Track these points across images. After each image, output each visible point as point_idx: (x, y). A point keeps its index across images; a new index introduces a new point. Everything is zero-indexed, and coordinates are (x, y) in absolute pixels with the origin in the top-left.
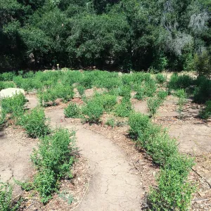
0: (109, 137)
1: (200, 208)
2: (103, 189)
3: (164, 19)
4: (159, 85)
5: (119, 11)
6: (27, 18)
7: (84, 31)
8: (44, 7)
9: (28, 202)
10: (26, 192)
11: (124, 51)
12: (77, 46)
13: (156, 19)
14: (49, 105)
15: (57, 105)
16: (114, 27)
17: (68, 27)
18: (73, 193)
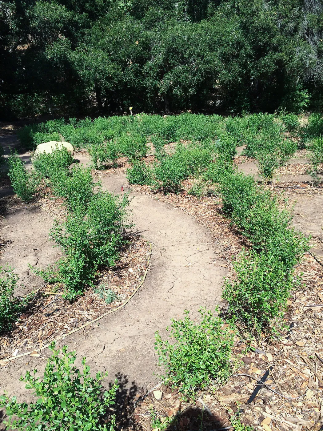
0: (191, 212)
1: (315, 317)
2: (166, 286)
3: (304, 24)
4: (287, 134)
5: (228, 14)
6: (83, 34)
7: (171, 51)
8: (108, 15)
9: (49, 299)
10: (49, 286)
11: (235, 81)
12: (160, 76)
13: (291, 25)
14: (107, 167)
15: (120, 166)
16: (220, 43)
17: (146, 46)
18: (117, 289)
